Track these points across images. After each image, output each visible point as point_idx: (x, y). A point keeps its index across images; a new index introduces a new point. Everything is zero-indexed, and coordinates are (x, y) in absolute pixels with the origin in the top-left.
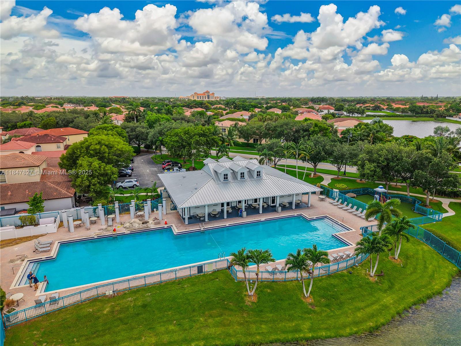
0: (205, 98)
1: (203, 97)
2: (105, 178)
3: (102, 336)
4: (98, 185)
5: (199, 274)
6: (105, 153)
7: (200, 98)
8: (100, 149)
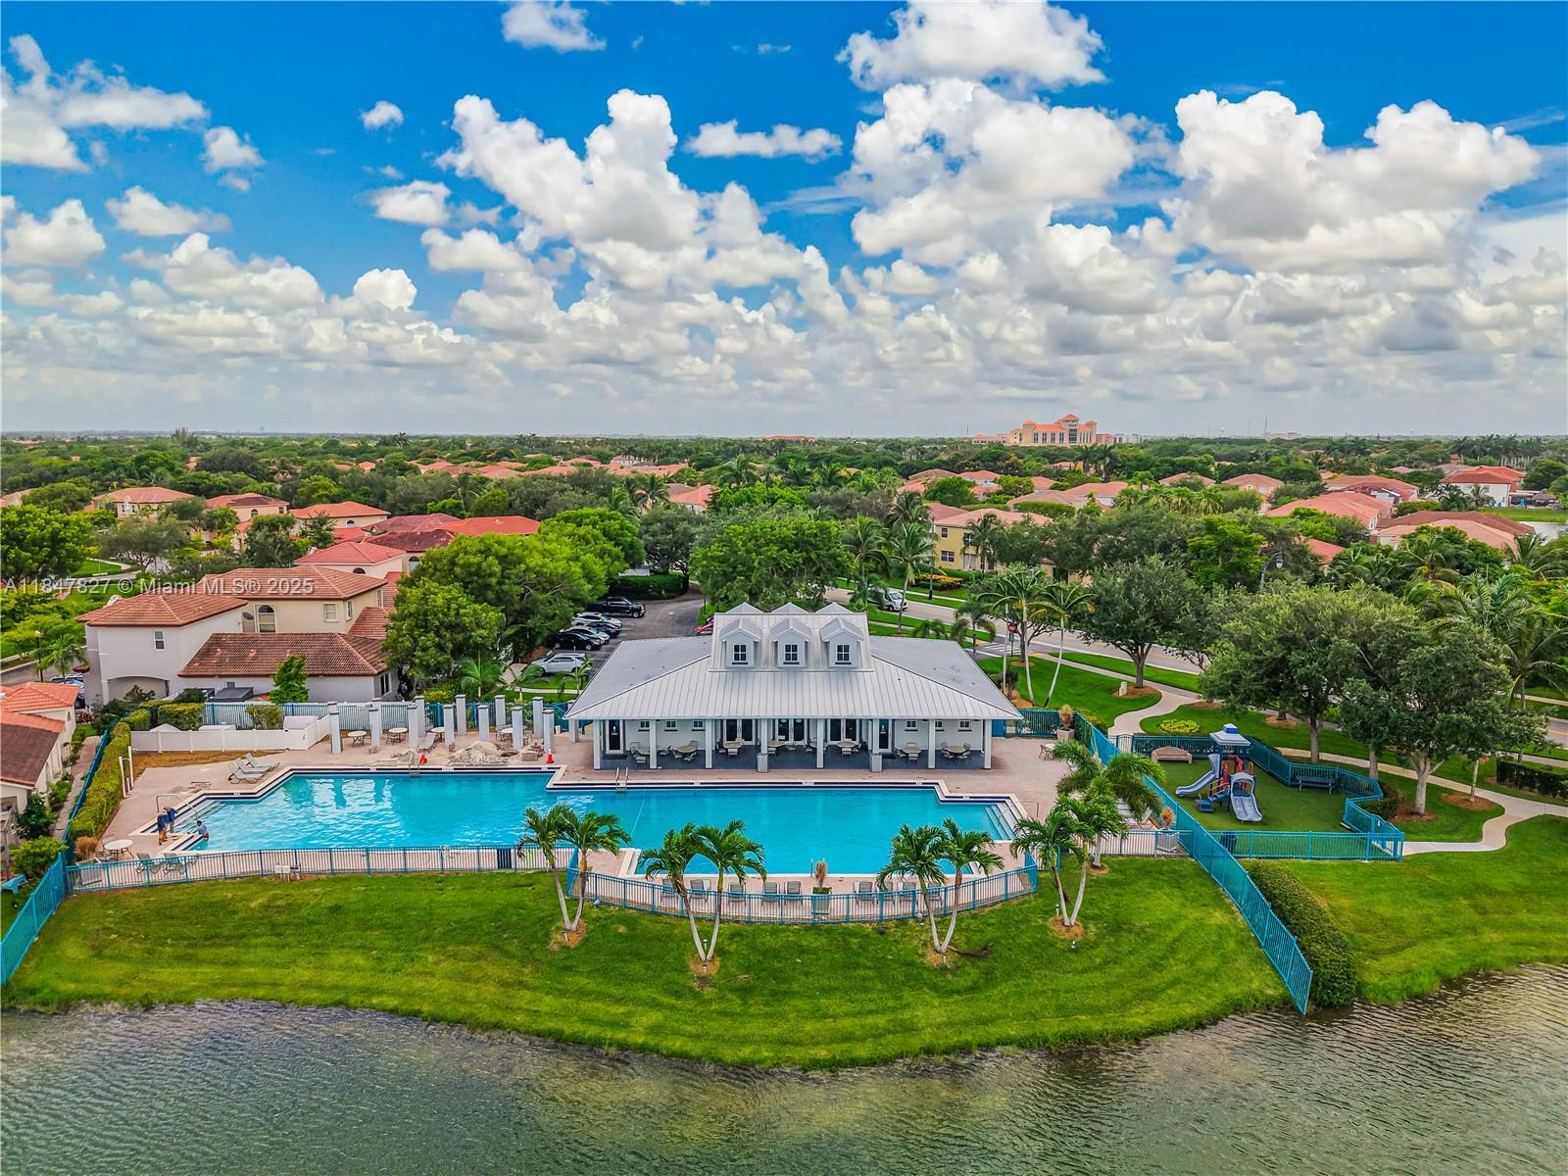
0: (1062, 439)
1: (1053, 435)
2: (456, 636)
3: (221, 946)
4: (432, 651)
5: (502, 871)
6: (491, 575)
7: (1044, 440)
8: (479, 564)
